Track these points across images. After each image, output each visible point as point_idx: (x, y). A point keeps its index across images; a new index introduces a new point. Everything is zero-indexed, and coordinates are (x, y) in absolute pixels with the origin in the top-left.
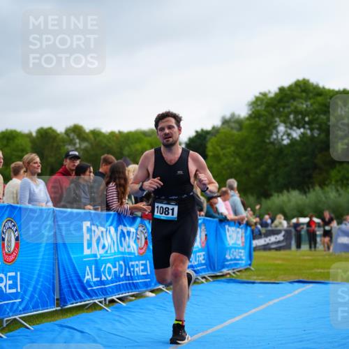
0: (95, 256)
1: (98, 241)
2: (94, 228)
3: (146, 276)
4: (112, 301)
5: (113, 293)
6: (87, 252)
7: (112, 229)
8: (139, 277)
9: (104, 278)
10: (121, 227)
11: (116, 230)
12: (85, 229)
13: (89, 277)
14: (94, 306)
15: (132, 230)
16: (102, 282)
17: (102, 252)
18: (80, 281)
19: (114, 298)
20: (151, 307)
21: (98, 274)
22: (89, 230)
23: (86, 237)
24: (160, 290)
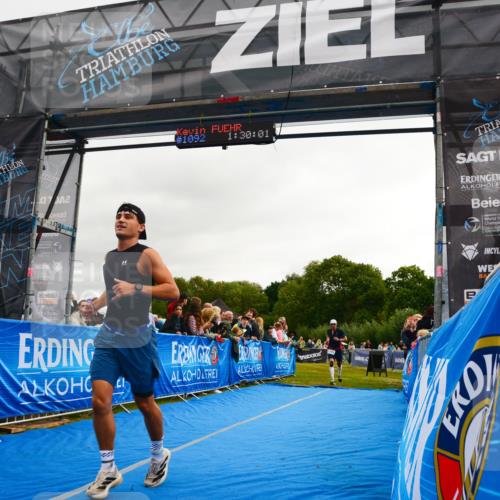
0: (180, 365)
1: (183, 355)
2: (180, 346)
3: (215, 380)
4: (190, 396)
5: (191, 390)
6: (174, 361)
7: (193, 347)
8: (211, 380)
9: (184, 379)
10: (200, 346)
11: (196, 347)
12: (173, 347)
13: (174, 378)
14: (177, 399)
15: (208, 348)
16: (183, 383)
17: (184, 361)
18: (168, 382)
19: (192, 393)
20: (215, 401)
21: (181, 377)
22: (177, 348)
23: (174, 352)
24: (226, 389)
